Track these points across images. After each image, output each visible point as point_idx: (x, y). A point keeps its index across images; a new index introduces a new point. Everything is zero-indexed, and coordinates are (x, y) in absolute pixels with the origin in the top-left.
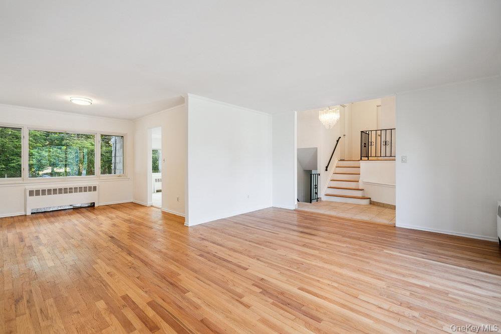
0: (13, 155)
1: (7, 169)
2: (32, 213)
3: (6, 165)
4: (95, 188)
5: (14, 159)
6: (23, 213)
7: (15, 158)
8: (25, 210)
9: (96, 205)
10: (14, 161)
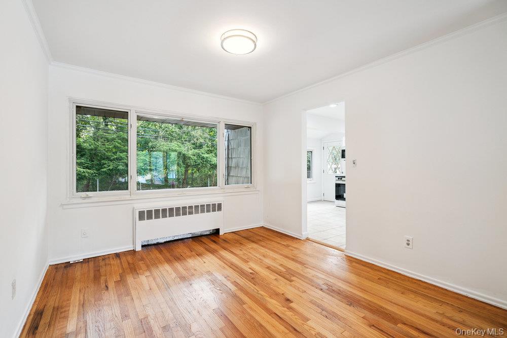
0: (104, 159)
1: (99, 174)
2: (143, 246)
3: (98, 170)
4: (220, 206)
5: (105, 164)
6: (130, 247)
7: (106, 162)
8: (134, 243)
9: (221, 233)
10: (106, 166)
